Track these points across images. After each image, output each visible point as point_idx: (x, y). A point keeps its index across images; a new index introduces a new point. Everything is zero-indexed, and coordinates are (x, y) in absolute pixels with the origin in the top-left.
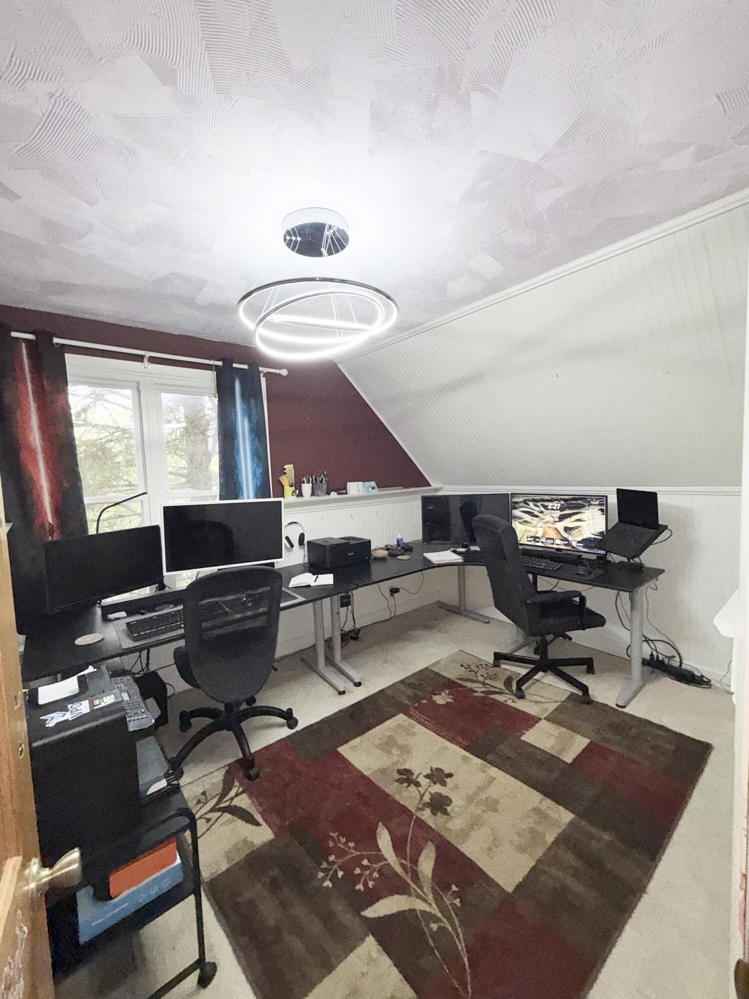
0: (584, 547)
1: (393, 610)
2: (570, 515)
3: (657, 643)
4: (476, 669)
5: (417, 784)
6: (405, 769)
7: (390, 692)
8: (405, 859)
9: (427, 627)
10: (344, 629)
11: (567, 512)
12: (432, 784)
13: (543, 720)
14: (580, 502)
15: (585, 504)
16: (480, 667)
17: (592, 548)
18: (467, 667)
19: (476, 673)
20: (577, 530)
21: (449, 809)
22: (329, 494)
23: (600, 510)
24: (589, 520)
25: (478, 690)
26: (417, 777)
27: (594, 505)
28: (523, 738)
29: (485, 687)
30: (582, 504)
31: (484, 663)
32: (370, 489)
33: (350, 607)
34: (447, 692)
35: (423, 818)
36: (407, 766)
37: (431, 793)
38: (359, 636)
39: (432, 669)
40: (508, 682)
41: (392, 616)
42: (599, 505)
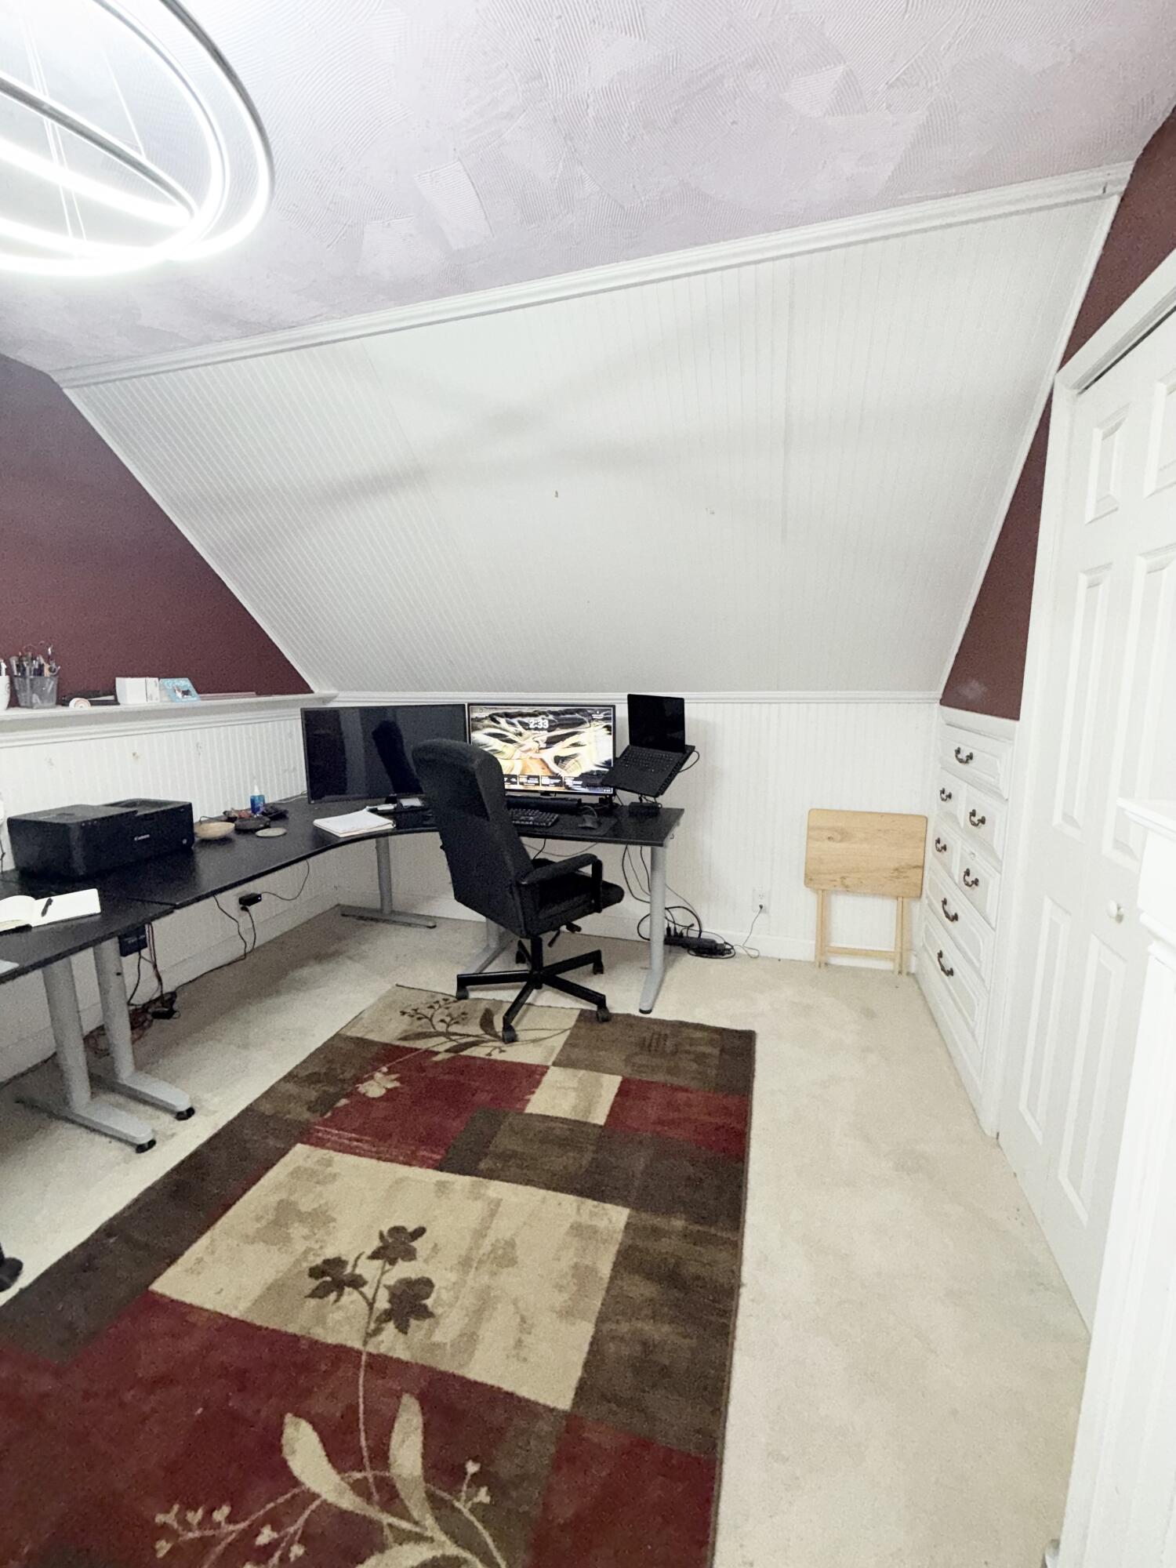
0: (582, 786)
1: (249, 939)
2: (562, 738)
3: (675, 912)
4: (429, 1013)
5: (357, 1282)
6: (327, 1262)
7: (267, 1108)
8: (360, 1468)
9: (321, 957)
10: (132, 1002)
11: (559, 732)
12: (388, 1267)
13: (552, 1067)
14: (577, 715)
15: (585, 719)
16: (436, 1006)
17: (595, 786)
18: (412, 1012)
19: (431, 1020)
20: (573, 761)
21: (429, 1302)
22: (63, 701)
23: (605, 727)
24: (590, 743)
25: (441, 1049)
26: (355, 1266)
27: (597, 720)
28: (530, 1109)
29: (451, 1040)
30: (580, 719)
31: (440, 998)
32: (179, 695)
33: (145, 952)
34: (385, 1069)
35: (383, 1350)
36: (330, 1253)
37: (388, 1287)
38: (175, 1007)
39: (349, 1034)
40: (487, 1021)
41: (248, 949)
42: (604, 719)
